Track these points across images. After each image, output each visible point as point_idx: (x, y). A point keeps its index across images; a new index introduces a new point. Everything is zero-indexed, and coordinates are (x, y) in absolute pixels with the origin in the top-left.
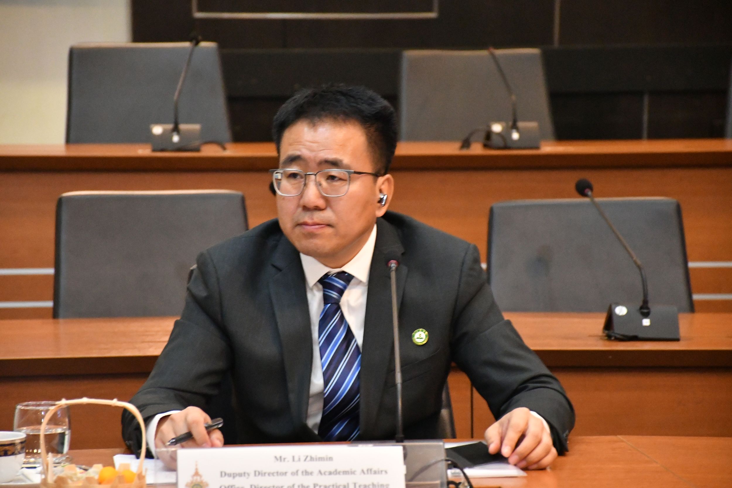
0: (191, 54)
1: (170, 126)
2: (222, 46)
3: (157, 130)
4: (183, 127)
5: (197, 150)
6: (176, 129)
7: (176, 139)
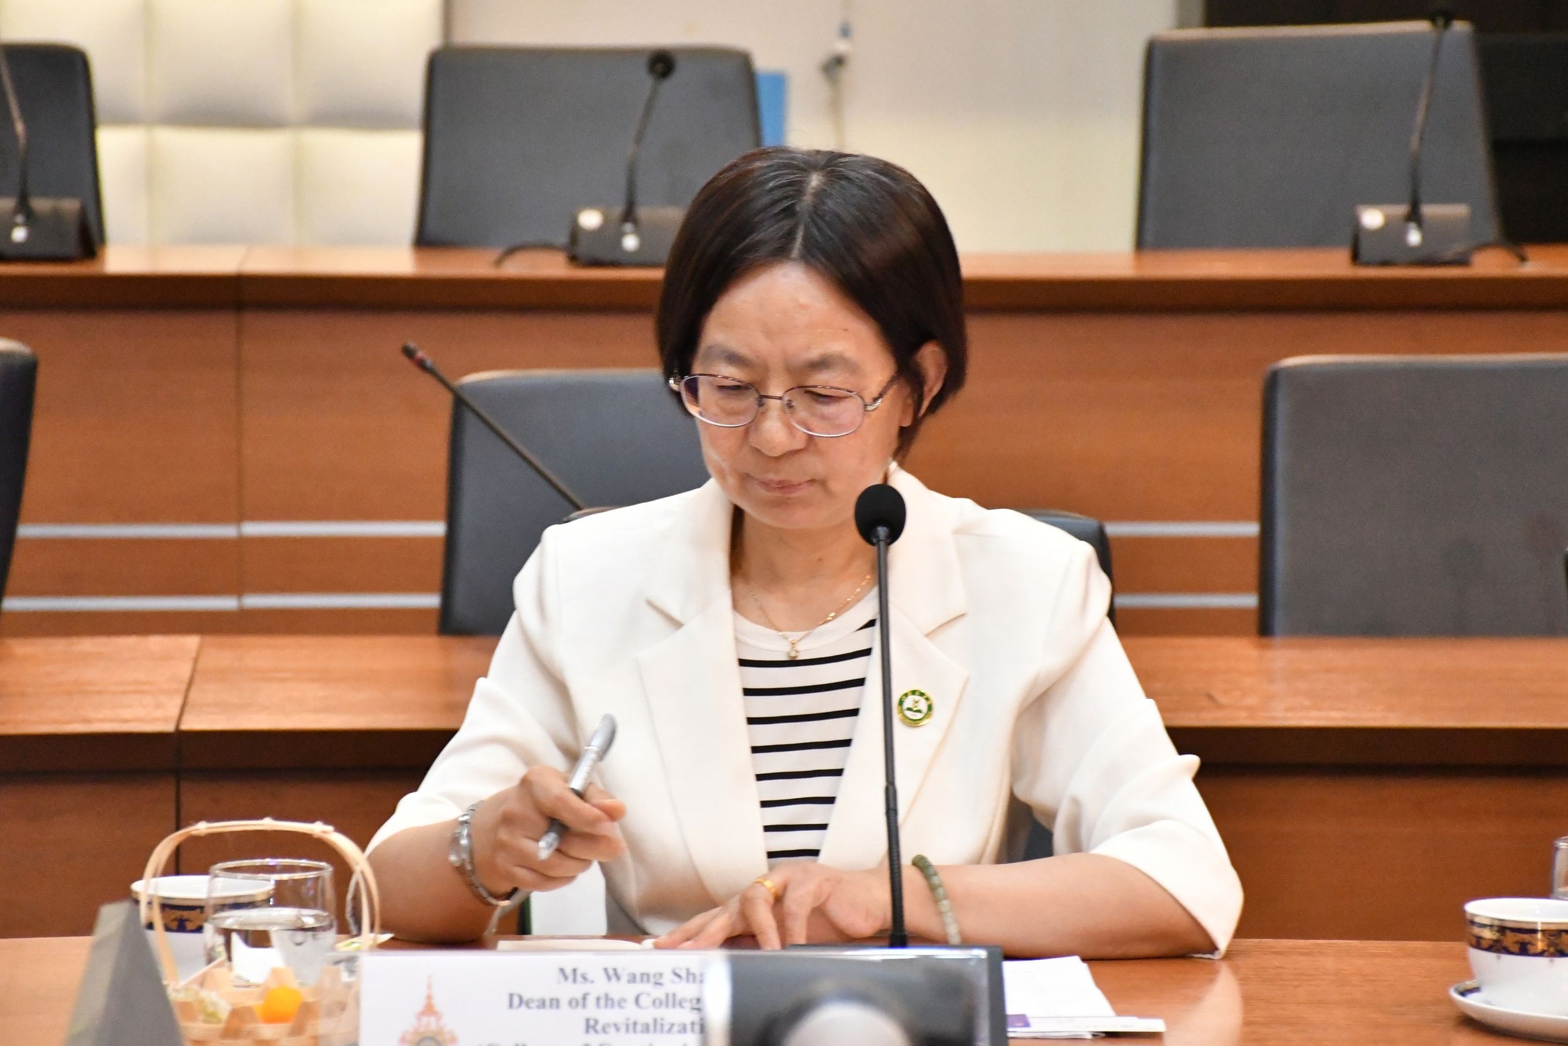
0: (1437, 50)
1: (1401, 210)
2: (1481, 26)
3: (1372, 218)
4: (1429, 210)
5: (1462, 261)
6: (1414, 216)
7: (1414, 237)
